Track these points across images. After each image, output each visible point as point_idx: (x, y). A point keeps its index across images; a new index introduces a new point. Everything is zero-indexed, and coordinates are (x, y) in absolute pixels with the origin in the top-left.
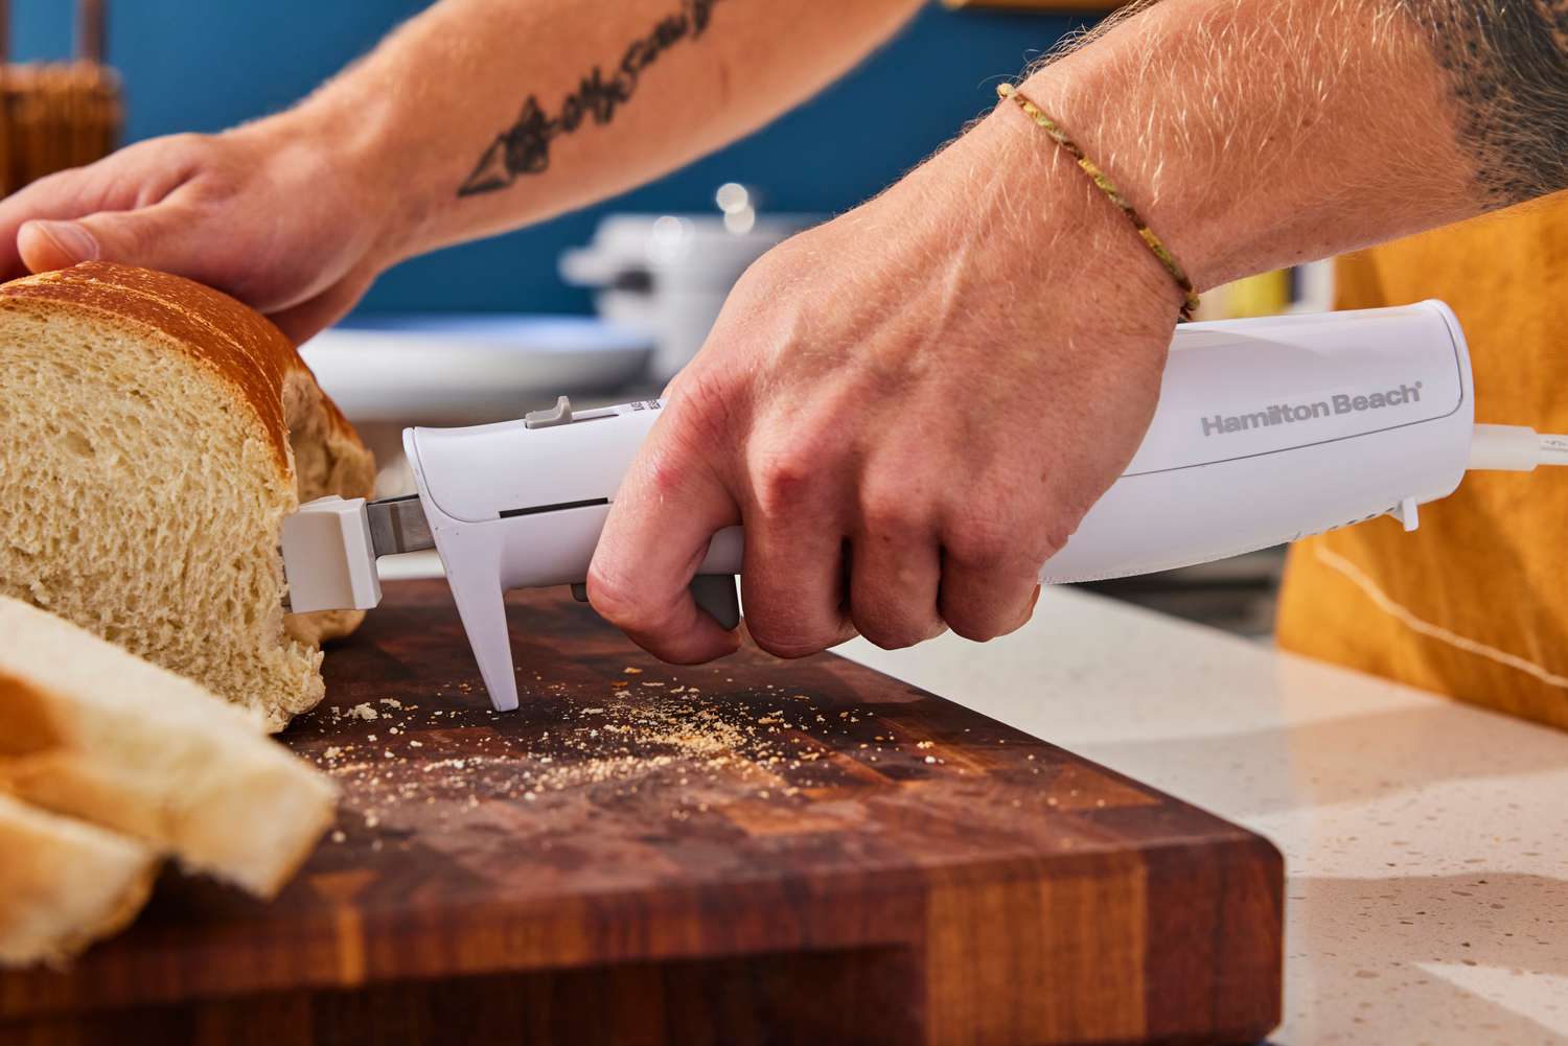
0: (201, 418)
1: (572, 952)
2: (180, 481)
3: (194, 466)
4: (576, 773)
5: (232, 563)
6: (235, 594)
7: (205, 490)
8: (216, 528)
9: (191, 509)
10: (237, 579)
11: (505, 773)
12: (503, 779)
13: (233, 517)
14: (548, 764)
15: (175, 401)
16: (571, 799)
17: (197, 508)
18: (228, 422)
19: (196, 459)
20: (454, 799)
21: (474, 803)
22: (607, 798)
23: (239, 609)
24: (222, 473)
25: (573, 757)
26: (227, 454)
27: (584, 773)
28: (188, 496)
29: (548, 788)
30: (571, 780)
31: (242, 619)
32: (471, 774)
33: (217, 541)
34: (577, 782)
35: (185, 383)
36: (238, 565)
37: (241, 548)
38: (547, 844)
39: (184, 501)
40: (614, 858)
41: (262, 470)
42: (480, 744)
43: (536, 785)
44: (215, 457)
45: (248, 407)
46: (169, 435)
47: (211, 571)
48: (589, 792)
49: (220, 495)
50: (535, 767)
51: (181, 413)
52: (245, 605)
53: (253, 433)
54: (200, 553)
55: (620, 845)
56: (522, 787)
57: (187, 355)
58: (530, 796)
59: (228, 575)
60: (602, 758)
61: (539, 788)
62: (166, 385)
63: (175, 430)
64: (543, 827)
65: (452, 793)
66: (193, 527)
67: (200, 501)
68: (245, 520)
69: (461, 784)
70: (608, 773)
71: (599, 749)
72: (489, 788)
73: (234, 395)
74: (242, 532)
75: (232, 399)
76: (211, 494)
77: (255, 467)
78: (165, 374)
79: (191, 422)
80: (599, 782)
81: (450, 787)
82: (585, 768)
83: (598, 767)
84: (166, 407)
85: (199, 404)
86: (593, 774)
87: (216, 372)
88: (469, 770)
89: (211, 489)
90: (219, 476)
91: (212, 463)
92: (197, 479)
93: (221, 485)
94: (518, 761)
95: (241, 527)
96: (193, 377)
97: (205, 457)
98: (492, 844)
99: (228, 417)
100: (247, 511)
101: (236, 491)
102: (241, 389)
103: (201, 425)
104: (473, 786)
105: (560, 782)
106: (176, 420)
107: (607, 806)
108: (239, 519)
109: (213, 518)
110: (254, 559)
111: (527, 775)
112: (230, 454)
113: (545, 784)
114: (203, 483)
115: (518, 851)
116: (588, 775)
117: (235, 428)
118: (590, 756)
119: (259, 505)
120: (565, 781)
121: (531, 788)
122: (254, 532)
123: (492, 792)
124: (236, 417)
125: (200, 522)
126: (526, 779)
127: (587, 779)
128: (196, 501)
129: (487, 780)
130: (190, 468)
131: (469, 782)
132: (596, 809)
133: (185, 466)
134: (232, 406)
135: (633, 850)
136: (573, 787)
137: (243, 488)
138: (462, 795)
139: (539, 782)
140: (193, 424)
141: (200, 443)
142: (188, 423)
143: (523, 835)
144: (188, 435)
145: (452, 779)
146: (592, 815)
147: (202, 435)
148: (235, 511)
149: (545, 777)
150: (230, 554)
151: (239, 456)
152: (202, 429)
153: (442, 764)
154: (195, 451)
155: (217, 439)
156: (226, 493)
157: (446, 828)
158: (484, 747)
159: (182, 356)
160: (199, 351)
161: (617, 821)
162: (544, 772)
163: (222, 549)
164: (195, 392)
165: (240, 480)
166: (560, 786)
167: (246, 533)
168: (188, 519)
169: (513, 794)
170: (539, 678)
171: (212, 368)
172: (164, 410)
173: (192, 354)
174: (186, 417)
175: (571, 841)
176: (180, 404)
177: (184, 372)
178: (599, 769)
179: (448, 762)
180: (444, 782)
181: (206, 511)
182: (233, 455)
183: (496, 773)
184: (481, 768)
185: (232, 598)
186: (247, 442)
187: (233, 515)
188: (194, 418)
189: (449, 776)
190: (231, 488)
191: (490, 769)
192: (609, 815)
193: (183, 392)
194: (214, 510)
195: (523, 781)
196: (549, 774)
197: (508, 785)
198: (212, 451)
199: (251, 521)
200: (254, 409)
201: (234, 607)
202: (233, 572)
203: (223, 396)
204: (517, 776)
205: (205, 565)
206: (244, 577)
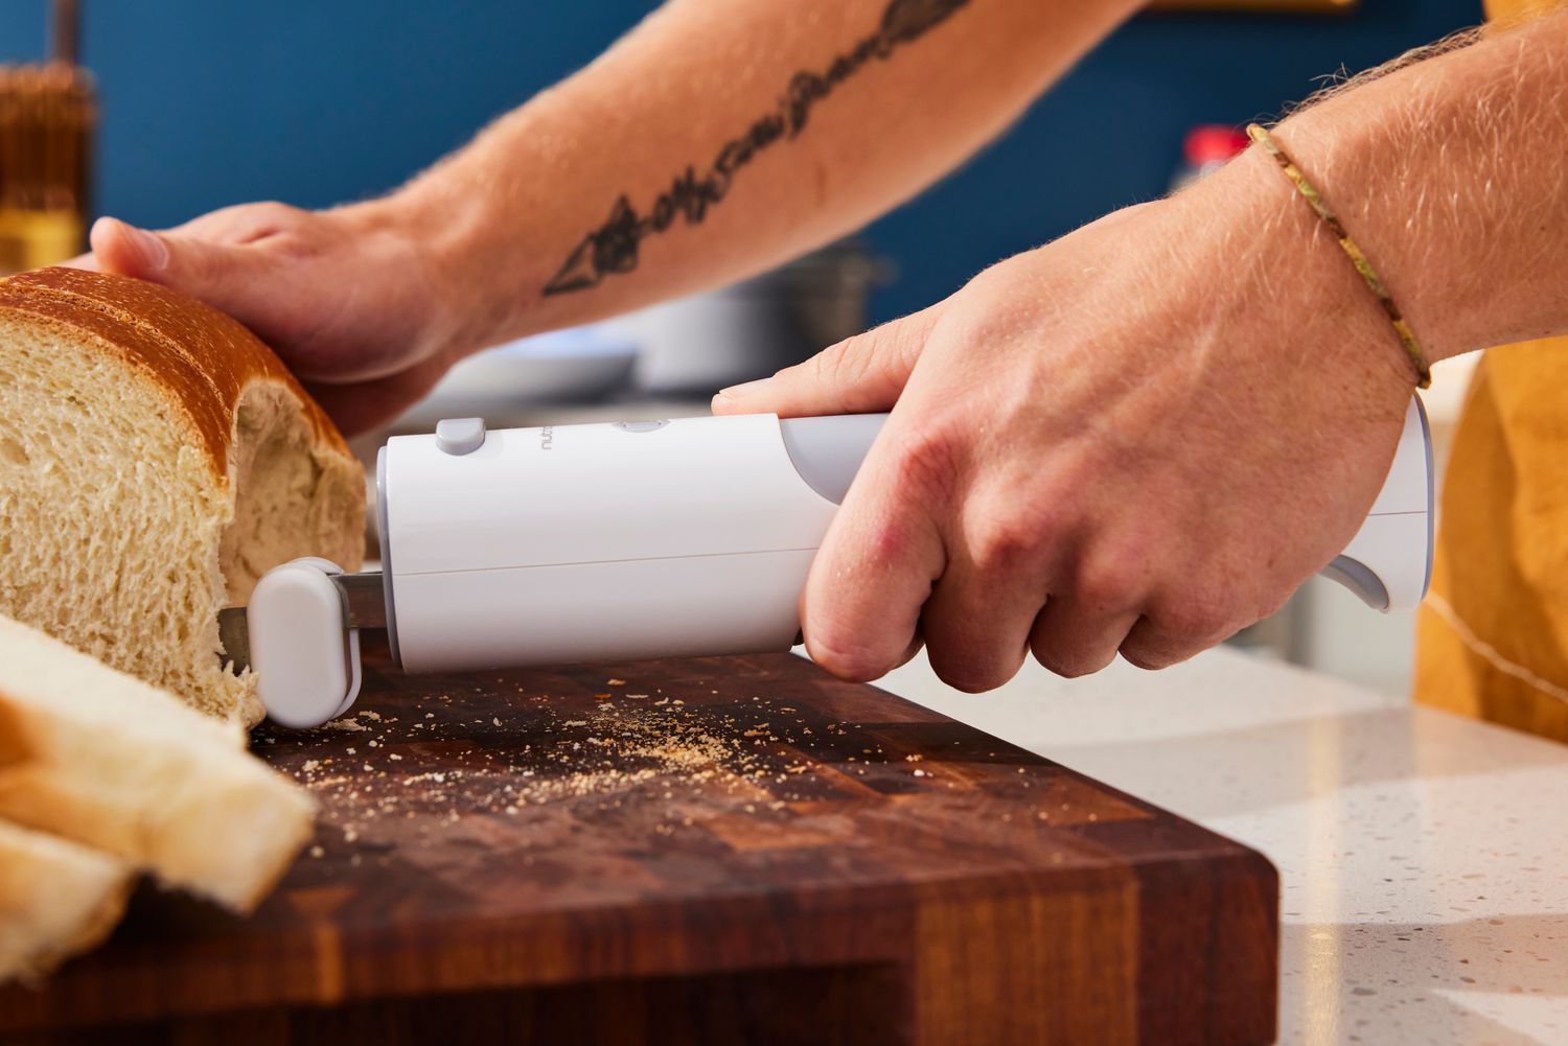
0: (136, 426)
1: (554, 970)
2: (115, 488)
3: (128, 474)
4: (558, 786)
5: (167, 574)
6: (169, 607)
7: (140, 499)
8: (150, 537)
9: (125, 518)
10: (170, 592)
11: (487, 787)
12: (485, 793)
13: (167, 526)
14: (529, 777)
15: (111, 407)
16: (553, 812)
17: (131, 518)
18: (163, 428)
19: (131, 466)
20: (434, 813)
21: (455, 817)
22: (590, 812)
23: (172, 624)
24: (157, 481)
25: (556, 771)
26: (162, 462)
27: (567, 787)
28: (122, 505)
29: (530, 801)
30: (554, 794)
31: (175, 634)
32: (451, 787)
33: (151, 551)
34: (560, 796)
35: (121, 389)
36: (172, 578)
37: (175, 559)
38: (529, 859)
39: (118, 511)
40: (597, 873)
41: (197, 478)
42: (461, 758)
43: (517, 799)
44: (150, 465)
45: (184, 413)
46: (104, 442)
47: (145, 584)
48: (572, 807)
49: (155, 504)
50: (517, 780)
51: (117, 420)
52: (179, 619)
53: (189, 439)
54: (134, 564)
55: (605, 861)
56: (504, 801)
57: (124, 360)
58: (511, 810)
59: (162, 587)
60: (586, 772)
61: (521, 802)
62: (102, 391)
63: (111, 437)
64: (525, 842)
65: (432, 808)
66: (126, 536)
67: (134, 511)
68: (179, 529)
69: (441, 798)
70: (591, 787)
71: (581, 762)
72: (470, 802)
73: (169, 401)
74: (176, 542)
75: (168, 405)
76: (145, 503)
77: (189, 474)
78: (101, 379)
79: (127, 428)
80: (582, 795)
81: (431, 801)
82: (568, 782)
83: (581, 781)
84: (102, 413)
85: (135, 410)
86: (576, 788)
87: (153, 378)
88: (449, 784)
89: (145, 497)
90: (153, 485)
91: (147, 471)
92: (132, 487)
93: (156, 494)
94: (499, 775)
95: (175, 537)
96: (130, 384)
97: (140, 465)
98: (474, 859)
99: (164, 424)
100: (181, 520)
101: (170, 499)
102: (178, 396)
103: (137, 432)
104: (453, 800)
105: (542, 795)
106: (111, 428)
107: (590, 820)
108: (174, 529)
109: (147, 527)
110: (189, 571)
111: (509, 788)
112: (166, 462)
113: (526, 798)
114: (137, 492)
115: (500, 866)
116: (570, 788)
117: (171, 435)
118: (573, 770)
119: (194, 515)
120: (547, 795)
121: (513, 802)
122: (188, 542)
123: (473, 806)
124: (172, 425)
125: (133, 532)
126: (508, 793)
127: (570, 793)
128: (130, 510)
129: (468, 794)
130: (124, 476)
131: (449, 796)
132: (577, 823)
133: (119, 474)
134: (168, 412)
135: (618, 864)
136: (555, 800)
137: (177, 497)
138: (442, 809)
139: (521, 796)
140: (128, 431)
141: (134, 450)
142: (123, 430)
143: (504, 850)
144: (123, 442)
145: (432, 793)
146: (575, 830)
147: (137, 441)
148: (169, 519)
149: (526, 791)
150: (166, 564)
151: (174, 464)
152: (137, 436)
153: (422, 777)
154: (131, 459)
155: (152, 446)
156: (160, 501)
157: (426, 843)
158: (464, 761)
159: (119, 362)
160: (137, 357)
161: (601, 835)
162: (526, 786)
163: (156, 559)
164: (132, 397)
165: (175, 488)
166: (542, 800)
167: (180, 543)
168: (121, 529)
169: (495, 809)
170: (521, 690)
171: (149, 374)
172: (100, 417)
173: (129, 360)
174: (121, 424)
175: (554, 856)
176: (116, 410)
177: (121, 378)
178: (582, 783)
179: (428, 776)
180: (425, 796)
181: (140, 521)
182: (168, 463)
183: (477, 787)
184: (462, 781)
185: (165, 611)
186: (183, 449)
187: (168, 524)
188: (130, 424)
189: (429, 790)
190: (165, 496)
191: (471, 782)
192: (591, 829)
193: (120, 398)
194: (149, 520)
195: (504, 794)
196: (532, 788)
197: (489, 799)
198: (147, 459)
199: (185, 531)
200: (190, 415)
201: (168, 622)
202: (167, 584)
203: (160, 403)
204: (498, 790)
205: (138, 576)
206: (178, 590)
